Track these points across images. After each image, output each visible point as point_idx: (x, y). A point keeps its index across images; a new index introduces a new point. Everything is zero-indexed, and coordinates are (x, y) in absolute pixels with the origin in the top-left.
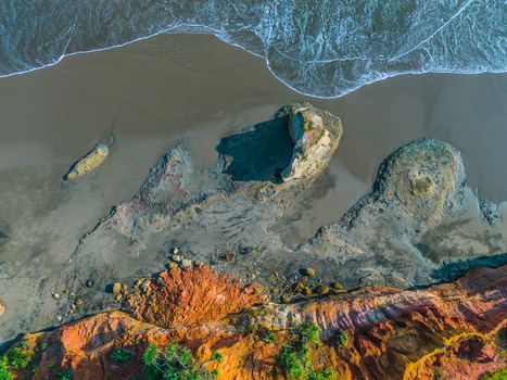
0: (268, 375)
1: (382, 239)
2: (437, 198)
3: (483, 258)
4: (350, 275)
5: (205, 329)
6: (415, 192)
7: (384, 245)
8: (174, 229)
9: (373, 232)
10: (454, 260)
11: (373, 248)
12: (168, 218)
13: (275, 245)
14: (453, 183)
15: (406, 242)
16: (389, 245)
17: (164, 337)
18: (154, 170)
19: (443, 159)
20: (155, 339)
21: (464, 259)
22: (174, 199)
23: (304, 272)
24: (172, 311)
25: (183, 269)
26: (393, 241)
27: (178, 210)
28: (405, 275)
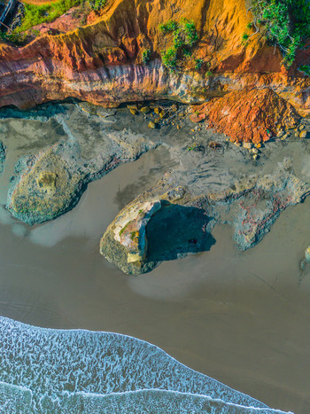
0: (207, 33)
1: (90, 143)
2: (38, 169)
3: (17, 117)
4: (122, 119)
5: (243, 82)
6: (54, 176)
7: (90, 138)
8: (255, 175)
9: (96, 150)
10: (39, 119)
11: (99, 137)
12: (258, 186)
13: (175, 151)
14: (21, 180)
15: (72, 139)
16: (86, 138)
17: (274, 81)
18: (267, 230)
19: (23, 201)
20: (282, 79)
21: (32, 118)
22: (252, 201)
23: (157, 126)
24: (265, 104)
25: (251, 141)
26: (81, 140)
27: (250, 191)
28: (80, 114)
